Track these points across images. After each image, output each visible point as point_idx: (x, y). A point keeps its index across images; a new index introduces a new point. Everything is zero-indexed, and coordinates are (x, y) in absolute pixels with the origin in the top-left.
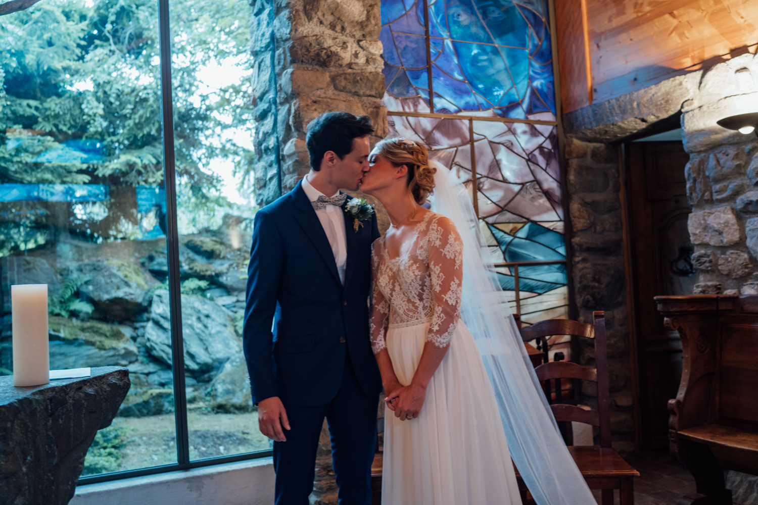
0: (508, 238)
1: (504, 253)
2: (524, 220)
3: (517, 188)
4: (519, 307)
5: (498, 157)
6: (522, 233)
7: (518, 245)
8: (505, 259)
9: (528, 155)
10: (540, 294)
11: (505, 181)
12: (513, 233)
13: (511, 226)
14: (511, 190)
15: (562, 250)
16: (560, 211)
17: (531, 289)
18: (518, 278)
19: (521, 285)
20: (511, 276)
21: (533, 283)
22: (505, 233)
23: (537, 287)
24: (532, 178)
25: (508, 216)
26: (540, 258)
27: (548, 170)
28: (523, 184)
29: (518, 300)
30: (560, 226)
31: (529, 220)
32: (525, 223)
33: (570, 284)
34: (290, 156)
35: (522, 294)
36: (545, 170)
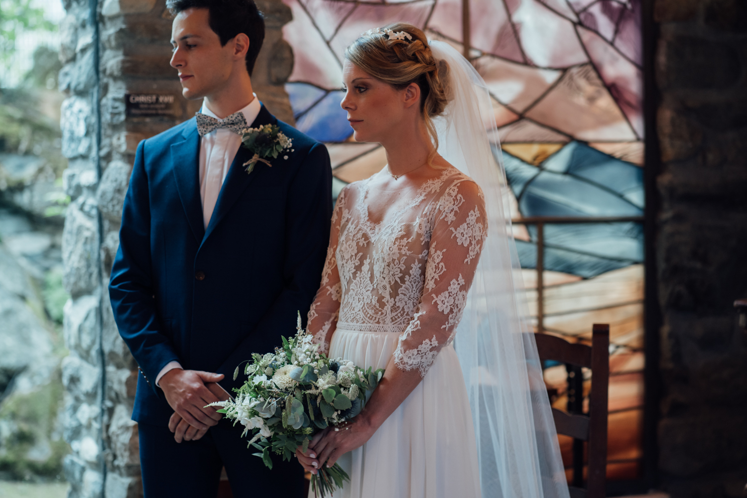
0: (528, 172)
1: (518, 199)
2: (561, 138)
3: (551, 77)
4: (541, 300)
5: (516, 18)
6: (558, 163)
7: (547, 186)
8: (519, 209)
9: (577, 14)
10: (585, 279)
11: (527, 62)
12: (539, 162)
13: (535, 149)
14: (539, 81)
15: (637, 197)
16: (638, 123)
17: (569, 269)
18: (542, 246)
19: (548, 260)
20: (530, 241)
21: (573, 258)
22: (523, 161)
23: (581, 266)
24: (582, 58)
25: (529, 129)
26: (591, 210)
27: (618, 43)
28: (564, 70)
29: (540, 288)
30: (635, 152)
31: (571, 138)
32: (564, 144)
33: (649, 261)
34: (113, 18)
35: (550, 277)
36: (612, 44)
